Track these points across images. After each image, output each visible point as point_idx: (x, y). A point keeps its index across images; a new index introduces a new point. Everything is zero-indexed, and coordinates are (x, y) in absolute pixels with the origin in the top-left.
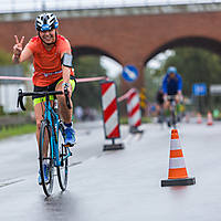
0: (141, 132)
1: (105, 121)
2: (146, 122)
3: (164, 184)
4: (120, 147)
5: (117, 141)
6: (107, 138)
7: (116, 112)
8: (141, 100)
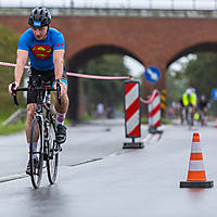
0: (160, 132)
1: (126, 120)
2: (165, 123)
3: (183, 185)
4: (140, 146)
5: (137, 140)
6: (127, 136)
7: (138, 111)
8: (161, 101)
